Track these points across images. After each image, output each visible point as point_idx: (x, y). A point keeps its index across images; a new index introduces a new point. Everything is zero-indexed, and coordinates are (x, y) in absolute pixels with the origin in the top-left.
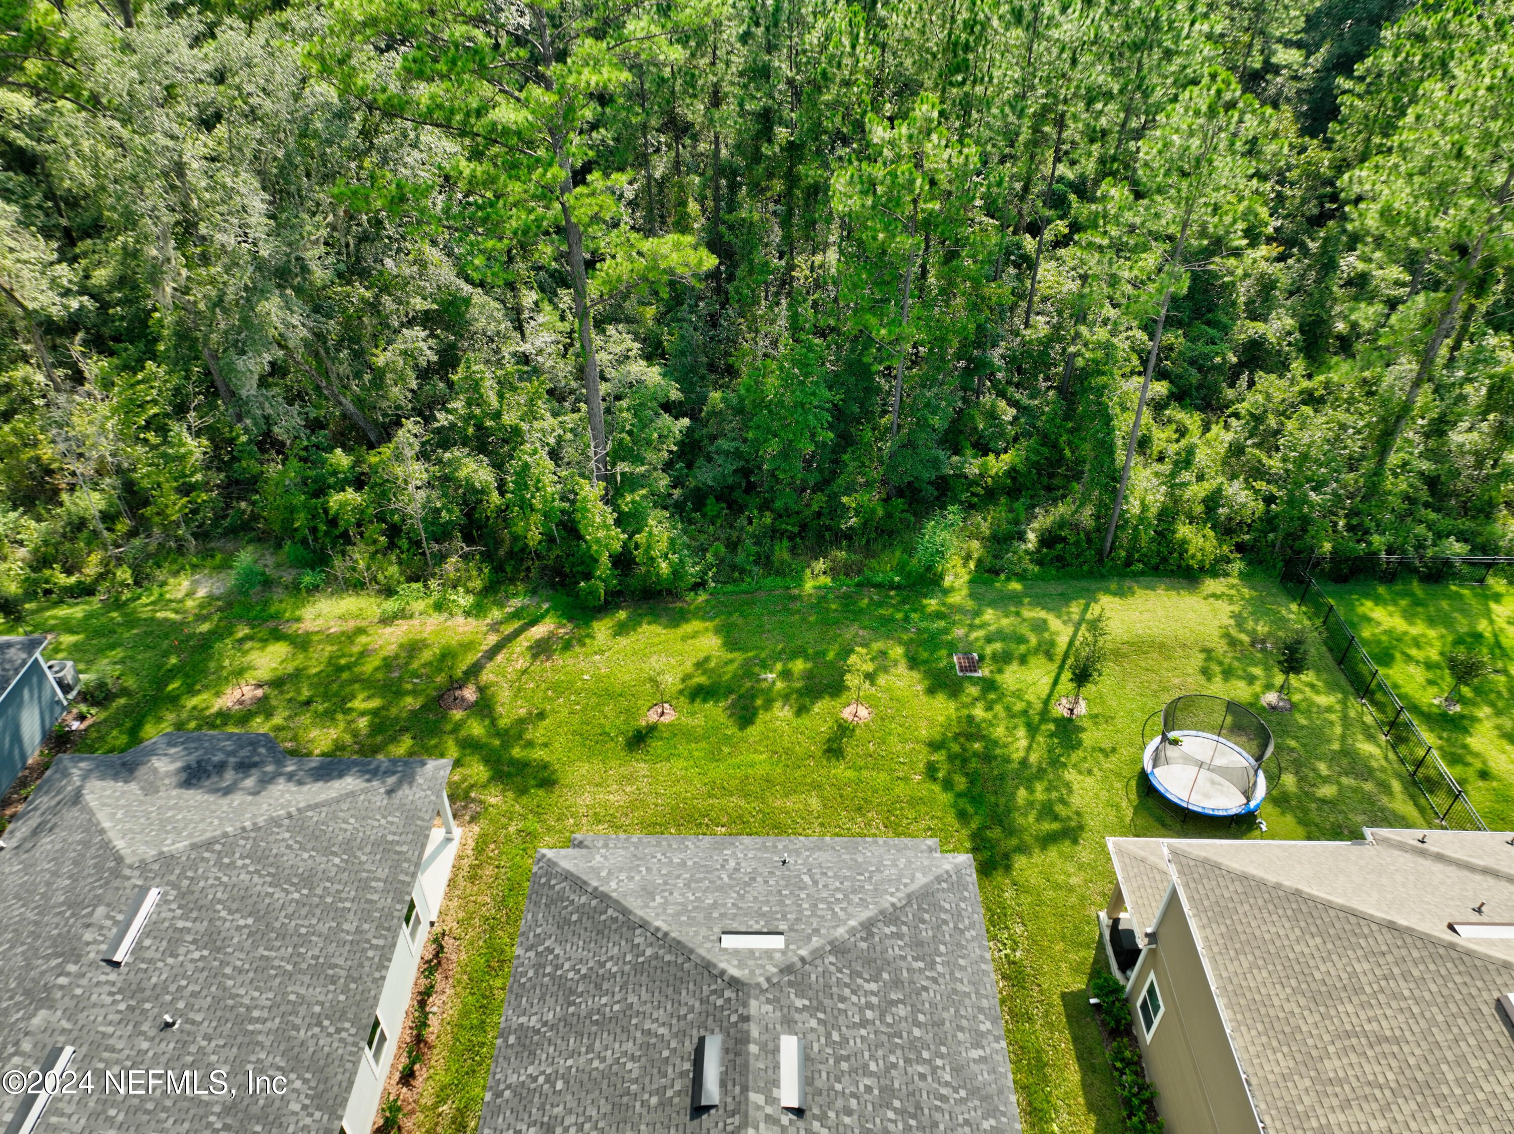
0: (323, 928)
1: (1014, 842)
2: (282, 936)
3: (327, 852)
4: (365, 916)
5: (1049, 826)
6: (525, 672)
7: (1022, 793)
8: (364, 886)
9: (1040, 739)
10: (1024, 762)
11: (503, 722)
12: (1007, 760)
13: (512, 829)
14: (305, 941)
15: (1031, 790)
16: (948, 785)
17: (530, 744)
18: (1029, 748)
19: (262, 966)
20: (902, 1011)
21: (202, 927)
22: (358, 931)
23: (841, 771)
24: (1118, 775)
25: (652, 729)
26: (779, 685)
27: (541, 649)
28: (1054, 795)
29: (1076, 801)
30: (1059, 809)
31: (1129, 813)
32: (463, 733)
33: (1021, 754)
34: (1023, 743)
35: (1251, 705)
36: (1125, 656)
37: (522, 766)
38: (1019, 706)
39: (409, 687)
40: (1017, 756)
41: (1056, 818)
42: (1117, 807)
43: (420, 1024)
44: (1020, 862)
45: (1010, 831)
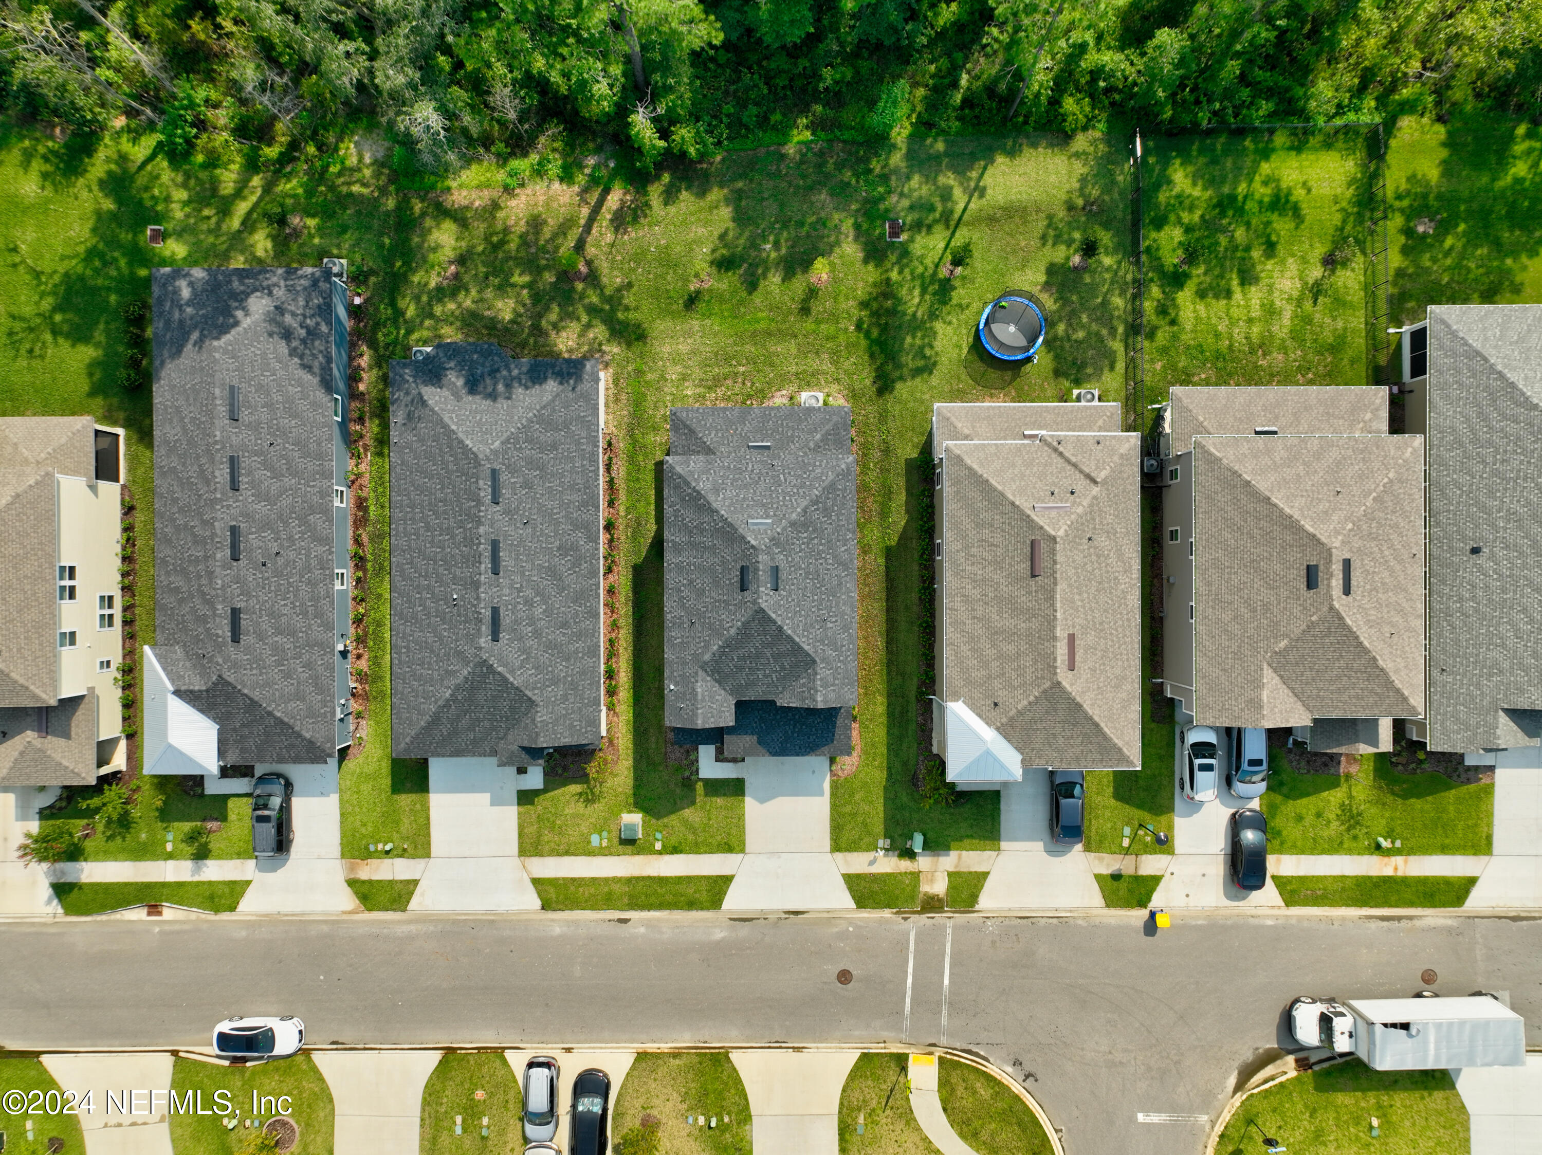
0: (568, 468)
1: (898, 374)
2: (553, 476)
3: (557, 430)
4: (583, 458)
5: (921, 363)
6: (612, 245)
7: (909, 340)
8: (579, 443)
9: (928, 297)
10: (914, 315)
11: (608, 292)
12: (905, 314)
13: (630, 369)
14: (563, 476)
15: (914, 337)
16: (867, 335)
17: (627, 308)
18: (919, 304)
19: (550, 490)
20: (816, 541)
21: (521, 479)
22: (583, 466)
23: (809, 325)
24: (966, 323)
25: (698, 292)
26: (773, 255)
27: (620, 221)
28: (926, 341)
29: (938, 345)
30: (928, 352)
31: (965, 351)
32: (586, 301)
33: (914, 309)
34: (916, 300)
35: (1063, 265)
36: (997, 221)
37: (626, 324)
38: (920, 269)
39: (544, 262)
40: (910, 311)
41: (924, 357)
42: (959, 347)
43: (611, 483)
44: (899, 386)
45: (898, 366)
